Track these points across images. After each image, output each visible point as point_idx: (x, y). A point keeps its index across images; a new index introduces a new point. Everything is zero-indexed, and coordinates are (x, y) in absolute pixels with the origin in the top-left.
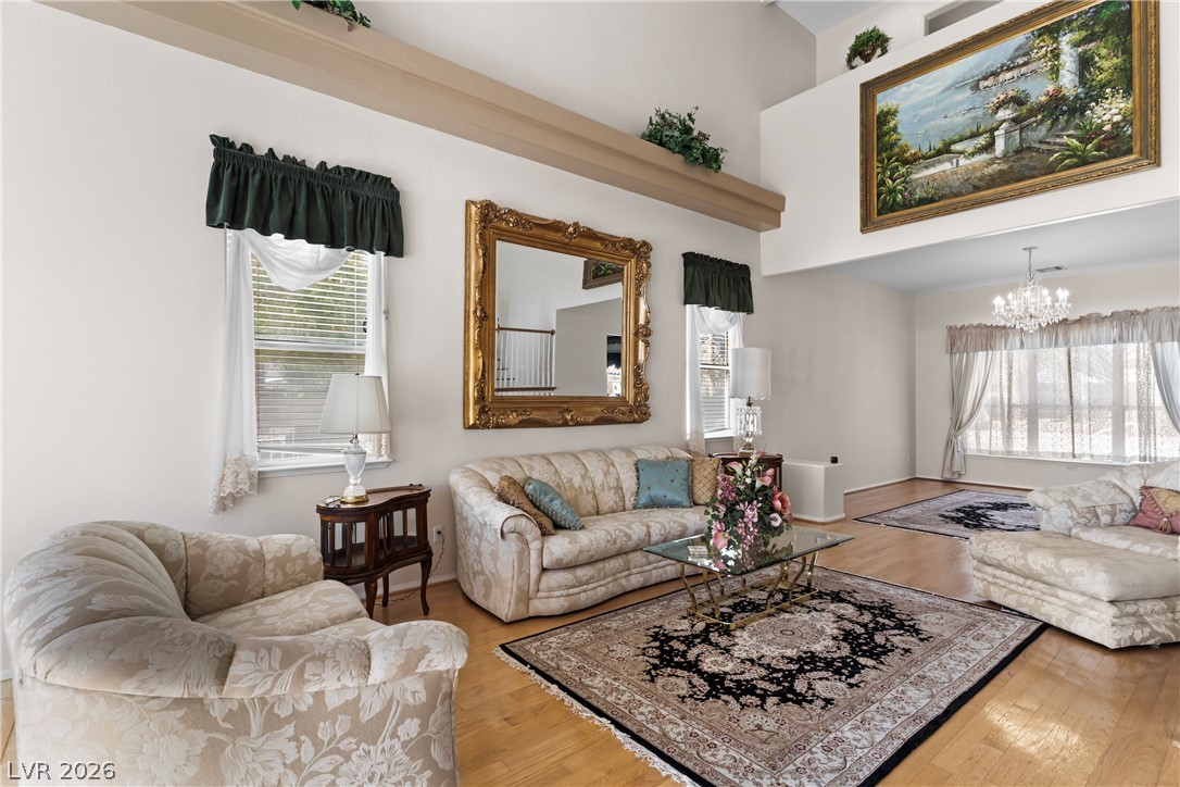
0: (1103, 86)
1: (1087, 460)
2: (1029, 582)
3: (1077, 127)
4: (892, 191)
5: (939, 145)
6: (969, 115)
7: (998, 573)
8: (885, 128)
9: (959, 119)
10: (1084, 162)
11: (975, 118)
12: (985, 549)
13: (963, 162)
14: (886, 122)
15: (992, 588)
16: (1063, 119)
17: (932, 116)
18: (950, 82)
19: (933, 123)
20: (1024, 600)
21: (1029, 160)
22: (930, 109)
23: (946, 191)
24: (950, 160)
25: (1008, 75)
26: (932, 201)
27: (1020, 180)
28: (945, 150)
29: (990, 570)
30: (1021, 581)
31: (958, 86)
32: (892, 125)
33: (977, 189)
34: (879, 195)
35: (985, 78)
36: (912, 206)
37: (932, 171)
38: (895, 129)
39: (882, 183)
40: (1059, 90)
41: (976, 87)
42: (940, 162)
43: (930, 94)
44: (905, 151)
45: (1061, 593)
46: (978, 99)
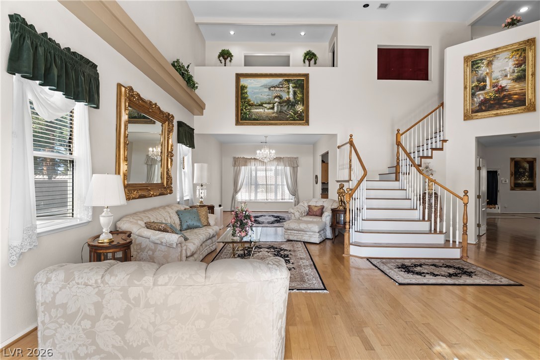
0: (298, 101)
1: (270, 201)
2: (300, 232)
3: (293, 110)
4: (245, 113)
5: (260, 103)
6: (268, 97)
7: (292, 231)
8: (243, 91)
9: (265, 97)
10: (294, 120)
11: (269, 98)
12: (289, 226)
13: (266, 110)
14: (244, 90)
15: (290, 236)
16: (290, 106)
17: (257, 93)
18: (263, 84)
19: (257, 95)
20: (298, 237)
21: (282, 115)
22: (257, 91)
23: (261, 118)
24: (263, 109)
25: (278, 89)
26: (257, 120)
27: (280, 120)
28: (261, 105)
29: (289, 231)
30: (298, 232)
31: (265, 86)
32: (245, 91)
33: (270, 120)
34: (241, 114)
35: (272, 87)
36: (251, 120)
37: (257, 110)
38: (246, 93)
39: (242, 110)
40: (289, 98)
41: (270, 89)
42: (260, 108)
43: (257, 86)
44: (250, 102)
45: (308, 233)
46: (270, 93)
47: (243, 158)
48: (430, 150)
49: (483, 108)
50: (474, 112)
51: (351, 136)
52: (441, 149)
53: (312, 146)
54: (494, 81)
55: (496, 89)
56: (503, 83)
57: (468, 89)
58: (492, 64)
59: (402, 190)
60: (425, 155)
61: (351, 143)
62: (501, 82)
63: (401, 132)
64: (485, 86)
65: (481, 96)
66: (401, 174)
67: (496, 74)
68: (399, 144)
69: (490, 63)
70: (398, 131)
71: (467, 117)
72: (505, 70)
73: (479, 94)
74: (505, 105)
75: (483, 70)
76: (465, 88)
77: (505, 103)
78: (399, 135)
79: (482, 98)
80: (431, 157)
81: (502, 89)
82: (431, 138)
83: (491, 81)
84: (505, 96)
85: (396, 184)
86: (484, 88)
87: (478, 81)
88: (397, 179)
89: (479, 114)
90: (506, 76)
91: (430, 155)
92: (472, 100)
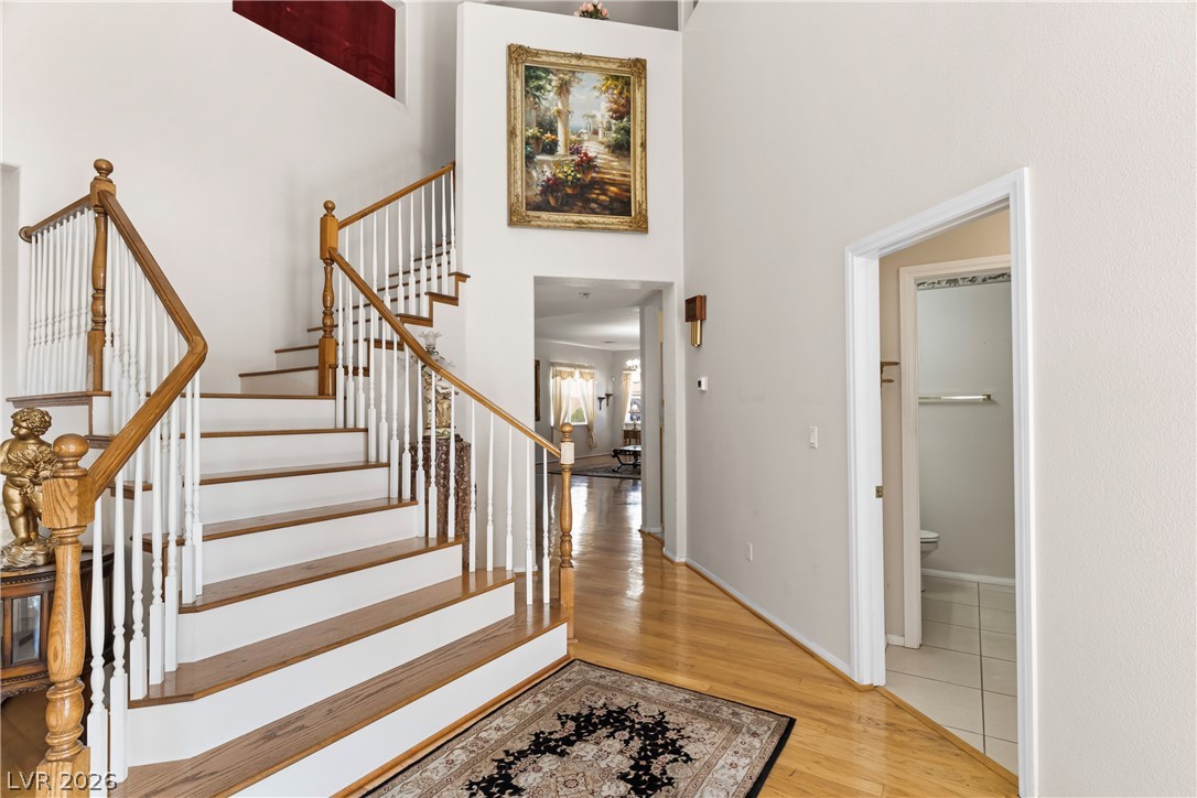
48: (425, 299)
49: (552, 201)
50: (533, 206)
51: (104, 169)
52: (453, 300)
54: (573, 137)
55: (576, 158)
56: (593, 148)
57: (519, 139)
58: (568, 91)
59: (345, 430)
60: (413, 312)
61: (102, 203)
62: (585, 144)
63: (340, 214)
64: (555, 143)
65: (546, 169)
66: (340, 371)
67: (577, 121)
68: (330, 257)
69: (564, 89)
70: (329, 207)
71: (516, 219)
72: (593, 117)
73: (542, 162)
74: (594, 205)
75: (550, 101)
76: (512, 134)
77: (595, 201)
78: (331, 226)
79: (548, 174)
80: (428, 322)
81: (587, 164)
82: (406, 272)
83: (566, 134)
84: (594, 182)
85: (323, 411)
86: (551, 148)
87: (540, 125)
88: (325, 391)
89: (544, 215)
90: (596, 133)
91: (425, 314)
92: (528, 173)
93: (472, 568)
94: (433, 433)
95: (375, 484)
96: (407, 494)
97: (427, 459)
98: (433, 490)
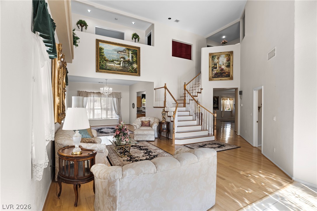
0: (134, 62)
3: (131, 66)
4: (102, 65)
5: (112, 60)
6: (117, 57)
7: (139, 136)
8: (101, 51)
9: (115, 57)
10: (132, 72)
11: (118, 58)
12: (137, 133)
13: (116, 65)
14: (101, 50)
15: (138, 139)
16: (130, 64)
17: (110, 54)
18: (114, 49)
19: (111, 55)
21: (125, 69)
22: (110, 52)
23: (113, 69)
24: (114, 64)
25: (123, 53)
26: (110, 70)
27: (124, 72)
28: (112, 61)
29: (138, 136)
31: (115, 50)
32: (103, 51)
33: (118, 71)
34: (100, 65)
35: (119, 52)
36: (106, 70)
37: (110, 64)
38: (103, 52)
39: (100, 63)
40: (129, 59)
41: (118, 52)
42: (112, 63)
43: (110, 49)
44: (105, 58)
46: (118, 55)
47: (86, 92)
48: (197, 93)
49: (216, 76)
50: (213, 77)
51: (165, 84)
52: (200, 93)
53: (129, 86)
54: (220, 66)
55: (220, 69)
56: (223, 67)
57: (211, 68)
58: (219, 58)
59: (187, 111)
60: (195, 95)
61: (165, 88)
62: (222, 66)
63: (186, 84)
64: (217, 67)
65: (215, 71)
66: (186, 104)
67: (220, 63)
68: (185, 89)
69: (218, 58)
70: (185, 83)
71: (210, 79)
72: (223, 62)
73: (215, 70)
74: (223, 76)
75: (216, 60)
76: (210, 67)
77: (223, 75)
78: (185, 85)
79: (215, 72)
80: (197, 96)
81: (222, 70)
83: (219, 65)
84: (223, 72)
85: (184, 109)
86: (216, 68)
87: (214, 64)
88: (184, 106)
89: (215, 79)
90: (224, 64)
91: (197, 95)
92: (212, 72)
93: (203, 129)
94: (198, 112)
95: (191, 118)
96: (195, 119)
97: (197, 115)
98: (198, 119)
